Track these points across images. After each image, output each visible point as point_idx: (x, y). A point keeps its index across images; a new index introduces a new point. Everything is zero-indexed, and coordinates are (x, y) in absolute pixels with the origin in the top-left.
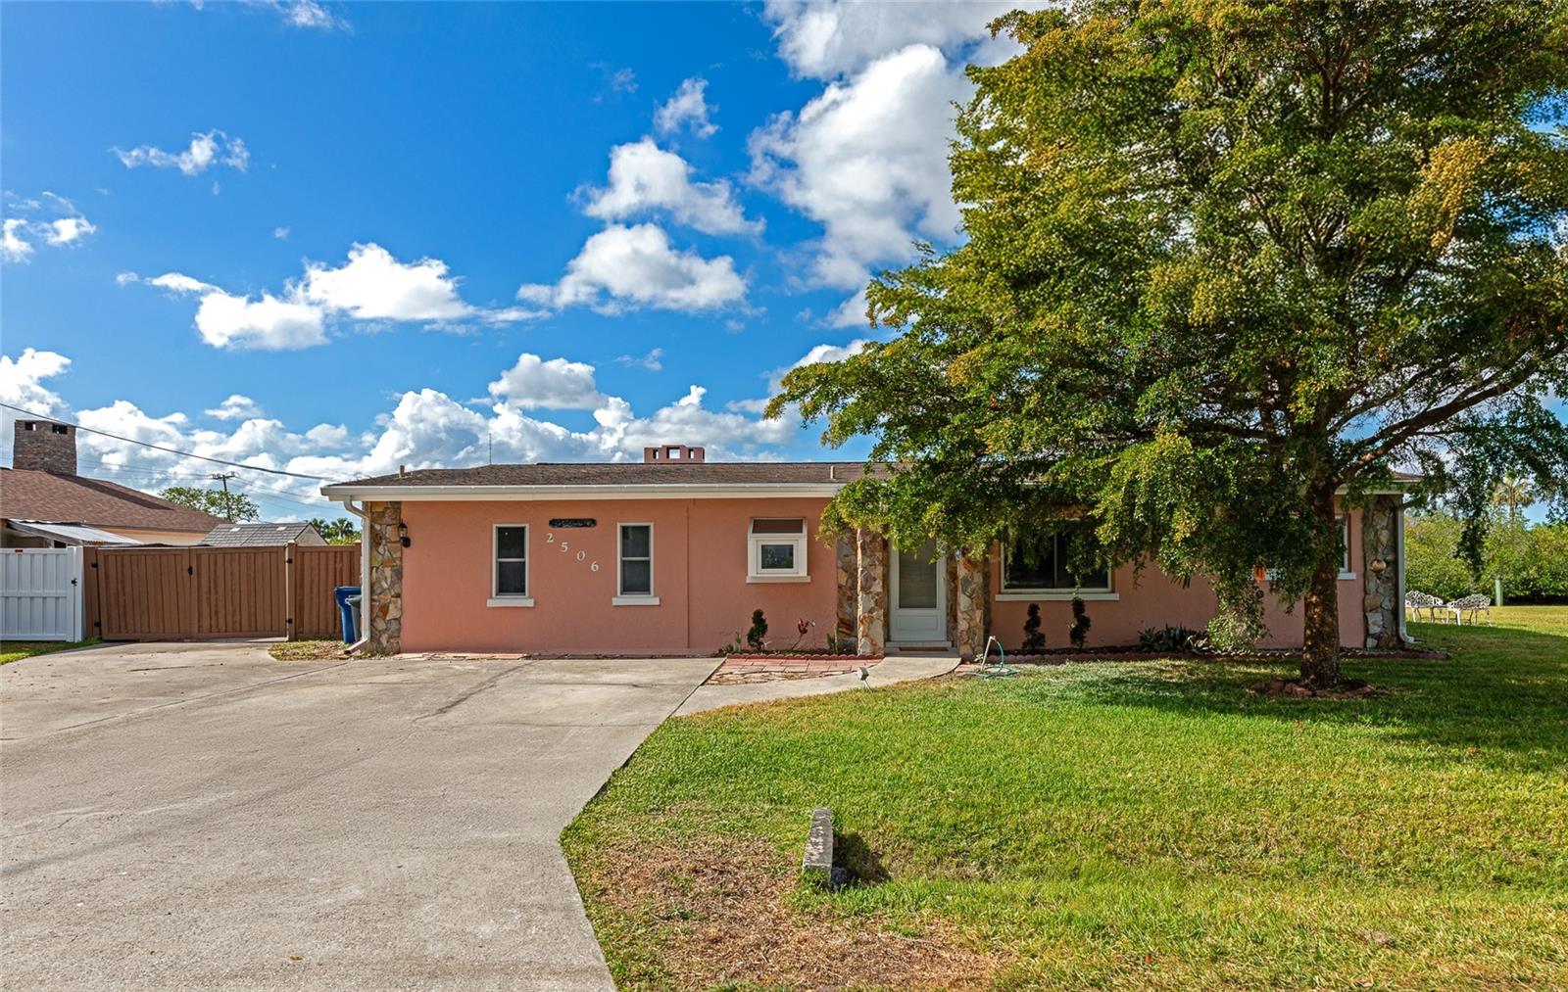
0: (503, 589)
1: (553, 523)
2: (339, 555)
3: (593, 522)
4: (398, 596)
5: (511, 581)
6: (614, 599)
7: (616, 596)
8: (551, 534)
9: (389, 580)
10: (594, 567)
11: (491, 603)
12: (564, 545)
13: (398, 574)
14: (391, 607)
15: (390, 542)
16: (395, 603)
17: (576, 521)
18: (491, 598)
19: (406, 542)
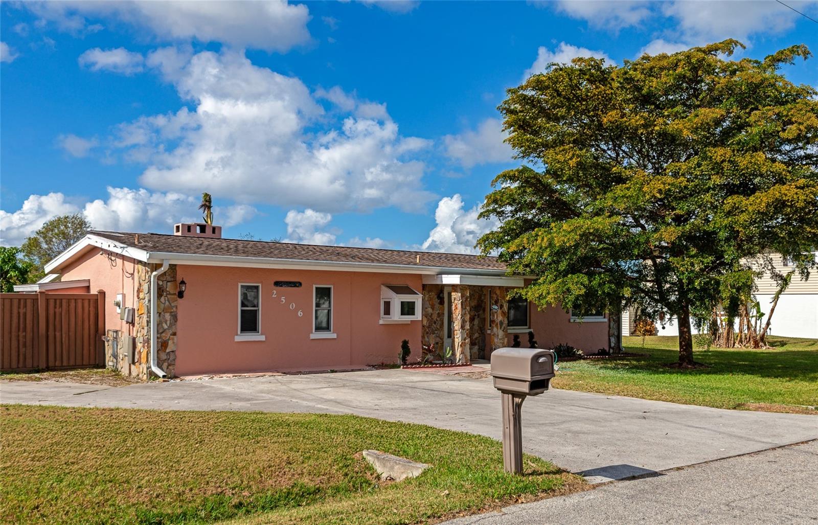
0: (244, 329)
1: (277, 284)
2: (22, 302)
3: (300, 284)
4: (174, 334)
5: (249, 323)
6: (311, 335)
7: (312, 333)
8: (275, 291)
9: (168, 322)
10: (300, 314)
11: (238, 339)
12: (283, 299)
13: (175, 318)
14: (170, 342)
15: (170, 294)
16: (173, 339)
17: (290, 283)
18: (237, 335)
19: (181, 295)
